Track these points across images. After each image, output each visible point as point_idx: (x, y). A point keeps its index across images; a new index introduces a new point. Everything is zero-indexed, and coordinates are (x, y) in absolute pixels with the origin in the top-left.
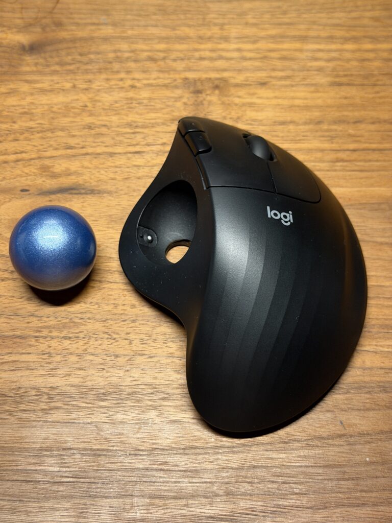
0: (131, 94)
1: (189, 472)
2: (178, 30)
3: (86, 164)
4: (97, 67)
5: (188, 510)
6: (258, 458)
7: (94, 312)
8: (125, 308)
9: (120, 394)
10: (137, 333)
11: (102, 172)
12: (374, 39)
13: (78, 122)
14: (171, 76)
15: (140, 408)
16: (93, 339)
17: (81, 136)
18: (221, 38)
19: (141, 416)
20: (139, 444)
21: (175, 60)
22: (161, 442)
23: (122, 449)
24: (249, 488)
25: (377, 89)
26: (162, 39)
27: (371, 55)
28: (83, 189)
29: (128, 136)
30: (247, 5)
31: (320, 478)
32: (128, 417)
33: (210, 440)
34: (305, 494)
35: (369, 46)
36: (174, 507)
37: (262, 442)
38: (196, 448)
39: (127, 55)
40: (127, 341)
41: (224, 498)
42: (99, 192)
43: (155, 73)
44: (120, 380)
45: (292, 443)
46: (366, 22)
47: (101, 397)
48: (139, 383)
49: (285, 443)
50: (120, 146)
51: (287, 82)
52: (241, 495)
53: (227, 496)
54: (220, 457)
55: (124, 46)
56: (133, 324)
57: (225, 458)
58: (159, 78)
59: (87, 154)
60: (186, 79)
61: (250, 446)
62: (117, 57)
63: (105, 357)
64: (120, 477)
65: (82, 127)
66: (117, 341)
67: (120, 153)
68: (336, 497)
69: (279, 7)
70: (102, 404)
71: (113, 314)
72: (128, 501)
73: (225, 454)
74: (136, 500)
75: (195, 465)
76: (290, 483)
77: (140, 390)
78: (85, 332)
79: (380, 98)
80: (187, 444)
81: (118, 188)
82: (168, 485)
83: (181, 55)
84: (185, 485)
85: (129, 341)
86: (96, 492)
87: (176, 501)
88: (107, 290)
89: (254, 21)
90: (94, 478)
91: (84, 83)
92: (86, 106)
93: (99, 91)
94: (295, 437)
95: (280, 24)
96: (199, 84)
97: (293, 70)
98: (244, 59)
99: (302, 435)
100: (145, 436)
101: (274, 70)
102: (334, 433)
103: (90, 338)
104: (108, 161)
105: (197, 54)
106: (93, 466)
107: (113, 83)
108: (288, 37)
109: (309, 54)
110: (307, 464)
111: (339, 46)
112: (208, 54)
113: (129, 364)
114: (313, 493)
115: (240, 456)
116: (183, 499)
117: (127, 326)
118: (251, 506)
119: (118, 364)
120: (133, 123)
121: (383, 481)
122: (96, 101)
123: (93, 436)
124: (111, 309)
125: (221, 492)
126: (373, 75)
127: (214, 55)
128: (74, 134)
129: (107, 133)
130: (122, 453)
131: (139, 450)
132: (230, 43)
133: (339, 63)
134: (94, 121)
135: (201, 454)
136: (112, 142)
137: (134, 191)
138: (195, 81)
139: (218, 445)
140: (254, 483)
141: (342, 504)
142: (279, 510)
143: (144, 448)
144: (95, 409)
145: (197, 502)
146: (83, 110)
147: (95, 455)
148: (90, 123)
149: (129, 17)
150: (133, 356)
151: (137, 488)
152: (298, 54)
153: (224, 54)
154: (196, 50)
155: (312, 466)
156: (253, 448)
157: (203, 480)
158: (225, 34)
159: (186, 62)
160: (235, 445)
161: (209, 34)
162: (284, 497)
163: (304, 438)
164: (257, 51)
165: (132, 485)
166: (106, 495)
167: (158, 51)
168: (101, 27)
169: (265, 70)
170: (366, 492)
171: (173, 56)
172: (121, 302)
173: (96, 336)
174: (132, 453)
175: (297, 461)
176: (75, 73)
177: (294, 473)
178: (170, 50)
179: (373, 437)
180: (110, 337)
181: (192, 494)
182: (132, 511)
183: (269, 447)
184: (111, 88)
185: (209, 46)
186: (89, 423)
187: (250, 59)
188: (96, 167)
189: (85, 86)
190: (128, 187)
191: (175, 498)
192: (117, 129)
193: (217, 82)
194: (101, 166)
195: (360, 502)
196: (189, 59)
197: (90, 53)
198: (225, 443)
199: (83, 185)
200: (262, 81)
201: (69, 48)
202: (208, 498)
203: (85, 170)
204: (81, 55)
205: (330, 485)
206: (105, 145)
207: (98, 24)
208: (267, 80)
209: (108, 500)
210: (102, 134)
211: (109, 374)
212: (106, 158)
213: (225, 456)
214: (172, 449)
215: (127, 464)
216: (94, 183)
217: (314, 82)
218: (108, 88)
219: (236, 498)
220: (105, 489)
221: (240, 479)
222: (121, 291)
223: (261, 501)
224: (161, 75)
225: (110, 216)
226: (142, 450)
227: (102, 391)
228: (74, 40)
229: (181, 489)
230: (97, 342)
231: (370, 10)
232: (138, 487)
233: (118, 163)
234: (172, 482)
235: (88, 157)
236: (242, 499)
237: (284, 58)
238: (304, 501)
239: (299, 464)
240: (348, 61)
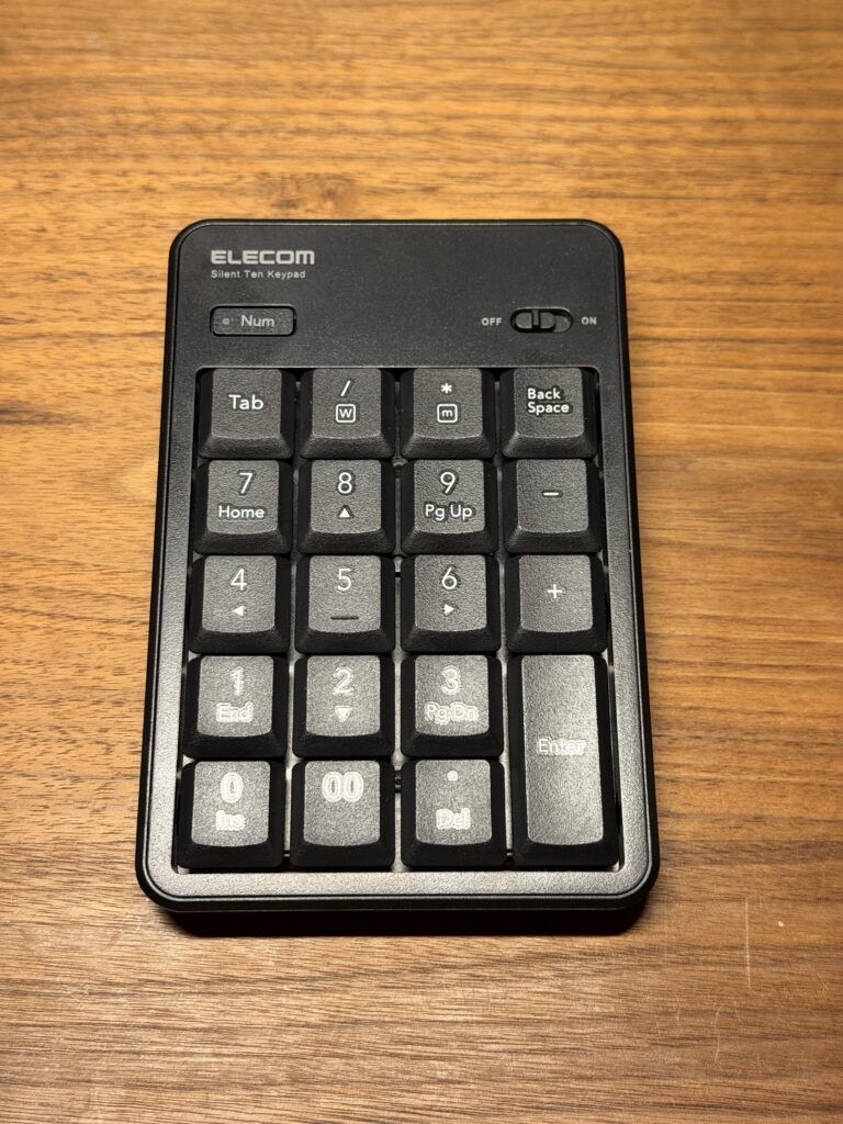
0: (142, 206)
1: (216, 1031)
2: (255, 67)
3: (37, 357)
4: (72, 145)
5: (207, 1115)
6: (365, 1003)
7: (34, 681)
8: (100, 673)
9: (78, 863)
10: (124, 730)
11: (71, 376)
12: (675, 96)
13: (22, 264)
14: (233, 168)
15: (118, 894)
16: (27, 743)
17: (29, 296)
18: (344, 87)
19: (120, 910)
20: (111, 971)
21: (242, 133)
22: (161, 966)
23: (76, 981)
24: (342, 1068)
25: (672, 206)
26: (217, 87)
27: (665, 132)
28: (27, 412)
29: (130, 298)
30: (406, 16)
31: (494, 1047)
32: (92, 913)
33: (265, 963)
34: (459, 1083)
35: (662, 112)
36: (178, 1107)
37: (376, 968)
38: (234, 980)
39: (138, 119)
40: (100, 746)
41: (286, 1089)
42: (62, 420)
43: (198, 159)
44: (80, 831)
45: (441, 973)
46: (658, 57)
47: (35, 867)
48: (122, 838)
49: (425, 971)
50: (112, 320)
51: (482, 188)
52: (321, 1083)
53: (292, 1085)
54: (284, 1000)
55: (135, 101)
56: (116, 711)
57: (292, 1002)
58: (205, 171)
59: (39, 335)
60: (265, 174)
61: (351, 977)
62: (119, 124)
63: (50, 780)
64: (66, 1042)
65: (33, 275)
66: (79, 746)
67: (110, 336)
68: (525, 1090)
69: (474, 22)
70: (37, 882)
71: (74, 688)
72: (80, 1092)
73: (295, 995)
74: (96, 1091)
75: (228, 1018)
76: (429, 1058)
77: (122, 854)
78: (12, 725)
79: (679, 225)
80: (216, 972)
81: (101, 412)
82: (167, 1059)
83: (257, 123)
84: (204, 1060)
85: (104, 746)
86: (14, 1073)
87: (184, 1095)
88: (64, 635)
89: (419, 51)
90: (12, 1043)
91: (41, 180)
92: (44, 230)
93: (73, 196)
94: (447, 959)
95: (474, 59)
96: (290, 186)
97: (496, 161)
98: (394, 134)
99: (460, 953)
100: (126, 954)
101: (454, 159)
102: (530, 952)
103: (20, 740)
104: (87, 351)
105: (291, 122)
106: (10, 1017)
107: (105, 179)
108: (486, 87)
109: (533, 127)
110: (469, 1018)
111: (597, 111)
112: (315, 121)
113: (101, 796)
114: (477, 1081)
115: (328, 999)
116: (199, 1089)
117: (103, 715)
118: (342, 1107)
119: (76, 797)
120: (143, 270)
121: (627, 1056)
122: (65, 219)
123: (12, 952)
124: (70, 677)
125: (281, 1077)
126: (665, 176)
127: (327, 123)
128: (13, 290)
129: (84, 290)
130: (75, 990)
131: (111, 984)
132: (363, 97)
133: (596, 147)
134: (59, 263)
135: (243, 994)
136: (96, 310)
137: (137, 418)
138: (284, 178)
139: (283, 975)
140: (352, 1057)
141: (535, 1105)
142: (402, 1115)
143: (121, 981)
144: (23, 894)
145: (227, 1098)
146: (37, 239)
147: (15, 993)
148: (50, 268)
149: (148, 36)
150: (113, 778)
151: (100, 1065)
152: (508, 127)
153: (350, 122)
154: (290, 112)
155: (478, 1022)
156: (357, 983)
157: (244, 1050)
158: (355, 78)
159: (267, 137)
160: (317, 974)
161: (319, 77)
162: (414, 1087)
163: (465, 960)
164: (422, 116)
165: (90, 1060)
166: (34, 1079)
167: (206, 112)
168: (87, 57)
169: (437, 160)
170: (589, 1079)
171: (240, 123)
172: (93, 662)
173: (34, 735)
174: (96, 989)
175: (448, 1012)
176: (24, 157)
177: (437, 1036)
178: (233, 111)
179: (613, 961)
180: (63, 737)
181: (219, 1079)
182: (88, 1114)
183: (391, 980)
184: (100, 191)
185: (319, 103)
186: (6, 925)
187: (406, 134)
188: (60, 366)
189: (43, 186)
190: (125, 410)
191: (182, 1088)
192: (106, 282)
193: (330, 185)
194: (67, 363)
195: (575, 1101)
196: (272, 131)
197: (58, 114)
198: (296, 971)
199: (27, 403)
200: (428, 184)
201: (17, 102)
202: (252, 1089)
203: (33, 371)
204: (39, 117)
205: (515, 1064)
206: (78, 316)
207: (81, 51)
208: (441, 181)
209: (38, 1090)
210: (74, 293)
211: (57, 817)
212: (81, 344)
213: (294, 998)
214: (181, 981)
215: (84, 1014)
216: (50, 400)
217: (538, 188)
218: (93, 192)
219: (311, 1090)
220: (32, 1065)
221: (324, 1049)
222: (94, 637)
223: (365, 1097)
224: (211, 165)
225: (82, 472)
226: (118, 984)
227: (40, 854)
228: (26, 85)
229: (197, 1068)
230: (35, 748)
231: (670, 32)
232: (103, 1064)
233: (105, 357)
234: (177, 1054)
235: (41, 342)
236: (325, 1091)
237: (478, 135)
238: (456, 1097)
239: (451, 1018)
240: (615, 143)
